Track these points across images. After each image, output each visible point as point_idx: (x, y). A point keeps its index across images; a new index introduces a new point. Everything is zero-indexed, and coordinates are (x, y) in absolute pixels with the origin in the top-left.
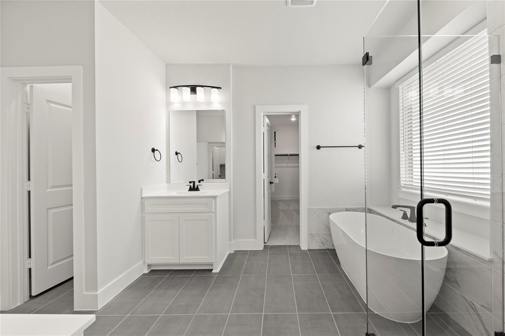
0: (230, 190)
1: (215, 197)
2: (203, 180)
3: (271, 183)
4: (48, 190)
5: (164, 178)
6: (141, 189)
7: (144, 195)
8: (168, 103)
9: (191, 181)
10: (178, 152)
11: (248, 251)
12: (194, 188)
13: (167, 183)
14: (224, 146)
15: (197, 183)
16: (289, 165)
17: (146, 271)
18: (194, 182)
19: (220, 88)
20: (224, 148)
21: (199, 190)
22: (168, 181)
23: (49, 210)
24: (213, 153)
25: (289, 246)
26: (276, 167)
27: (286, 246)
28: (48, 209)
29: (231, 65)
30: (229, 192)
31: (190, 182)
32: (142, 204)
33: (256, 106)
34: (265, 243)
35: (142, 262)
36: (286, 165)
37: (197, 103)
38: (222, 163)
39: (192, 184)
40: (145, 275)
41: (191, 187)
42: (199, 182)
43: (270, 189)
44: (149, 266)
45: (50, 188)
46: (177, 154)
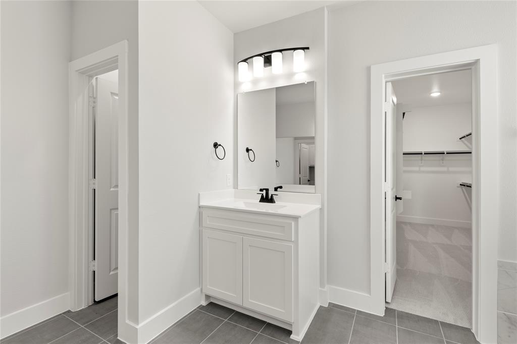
0: (323, 205)
1: (296, 218)
2: (281, 187)
3: (397, 198)
4: (112, 189)
5: (231, 181)
6: (199, 194)
7: (202, 204)
8: (236, 85)
9: (262, 188)
10: (250, 148)
11: (354, 310)
12: (267, 199)
13: (234, 188)
14: (314, 143)
15: (271, 192)
16: (423, 169)
17: (204, 303)
18: (267, 190)
19: (308, 48)
20: (313, 145)
21: (275, 202)
22: (236, 186)
23: (113, 211)
24: (300, 150)
25: (444, 324)
26: (405, 172)
27: (436, 322)
28: (111, 210)
29: (325, 9)
30: (321, 210)
31: (261, 190)
32: (200, 215)
33: (372, 67)
34: (386, 302)
35: (198, 289)
36: (417, 169)
37: (273, 78)
38: (312, 164)
39: (264, 192)
40: (201, 307)
41: (262, 196)
42: (276, 189)
43: (395, 208)
44: (208, 297)
45: (113, 188)
46: (248, 150)
